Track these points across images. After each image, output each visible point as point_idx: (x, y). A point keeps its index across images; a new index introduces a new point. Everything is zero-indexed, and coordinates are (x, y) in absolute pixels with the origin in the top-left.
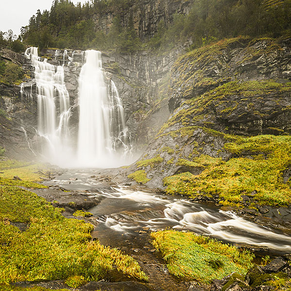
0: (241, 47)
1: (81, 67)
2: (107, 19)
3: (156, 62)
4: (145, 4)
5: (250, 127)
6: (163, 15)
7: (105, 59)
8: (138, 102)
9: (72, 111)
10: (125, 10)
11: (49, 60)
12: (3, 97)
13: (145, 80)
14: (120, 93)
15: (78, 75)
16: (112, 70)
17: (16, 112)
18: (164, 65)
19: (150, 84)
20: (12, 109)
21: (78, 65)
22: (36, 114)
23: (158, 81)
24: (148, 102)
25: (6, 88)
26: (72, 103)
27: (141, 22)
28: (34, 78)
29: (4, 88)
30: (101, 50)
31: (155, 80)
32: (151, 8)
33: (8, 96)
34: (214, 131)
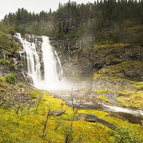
0: (128, 48)
1: (41, 44)
2: (48, 22)
3: (73, 44)
4: (65, 18)
5: (138, 78)
6: (73, 24)
7: (51, 41)
8: (66, 60)
9: (41, 64)
10: (56, 20)
11: (27, 40)
12: (12, 58)
13: (68, 50)
14: (58, 56)
15: (41, 48)
16: (54, 45)
17: (18, 65)
18: (77, 45)
19: (70, 52)
20: (17, 64)
21: (40, 43)
22: (27, 66)
23: (74, 51)
24: (70, 60)
25: (14, 54)
26: (40, 60)
27: (64, 26)
28: (23, 48)
29: (13, 54)
30: (49, 37)
31: (72, 51)
32: (68, 20)
33: (15, 57)
34: (125, 80)
